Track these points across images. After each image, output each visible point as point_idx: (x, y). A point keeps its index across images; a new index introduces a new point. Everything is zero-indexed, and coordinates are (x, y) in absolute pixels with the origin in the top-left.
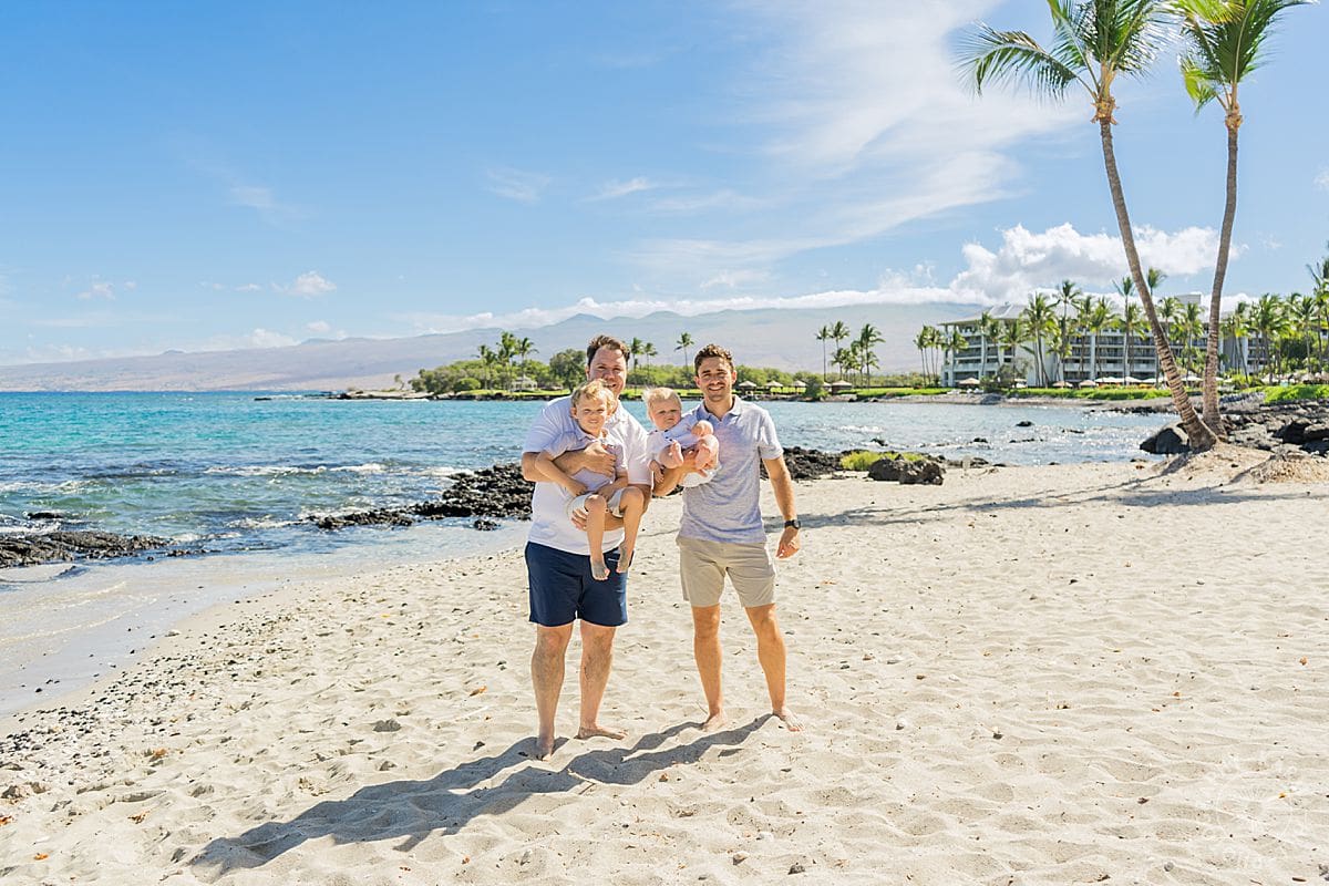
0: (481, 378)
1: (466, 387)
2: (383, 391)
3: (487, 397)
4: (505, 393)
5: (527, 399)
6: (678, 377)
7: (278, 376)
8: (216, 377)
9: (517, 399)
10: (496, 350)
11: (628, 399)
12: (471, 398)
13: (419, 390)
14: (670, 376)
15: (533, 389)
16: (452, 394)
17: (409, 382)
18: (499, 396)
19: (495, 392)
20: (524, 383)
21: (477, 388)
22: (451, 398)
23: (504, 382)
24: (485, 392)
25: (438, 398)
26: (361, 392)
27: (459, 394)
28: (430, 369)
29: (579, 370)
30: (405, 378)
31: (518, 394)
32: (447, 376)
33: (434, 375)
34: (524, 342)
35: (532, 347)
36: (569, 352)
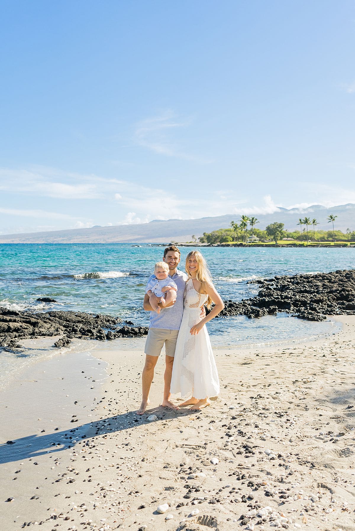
0: (232, 236)
1: (225, 240)
2: (187, 243)
3: (235, 245)
4: (244, 243)
5: (254, 246)
6: (326, 236)
7: (139, 237)
8: (114, 237)
9: (250, 246)
10: (239, 223)
11: (304, 246)
12: (228, 245)
13: (203, 242)
14: (322, 236)
15: (257, 241)
16: (219, 244)
17: (199, 238)
18: (241, 245)
19: (239, 243)
20: (253, 239)
21: (231, 241)
22: (218, 246)
23: (243, 238)
24: (234, 243)
25: (212, 245)
26: (177, 243)
27: (222, 244)
28: (209, 233)
29: (280, 232)
30: (197, 237)
31: (250, 244)
32: (216, 235)
33: (211, 235)
34: (253, 219)
35: (257, 221)
36: (275, 223)
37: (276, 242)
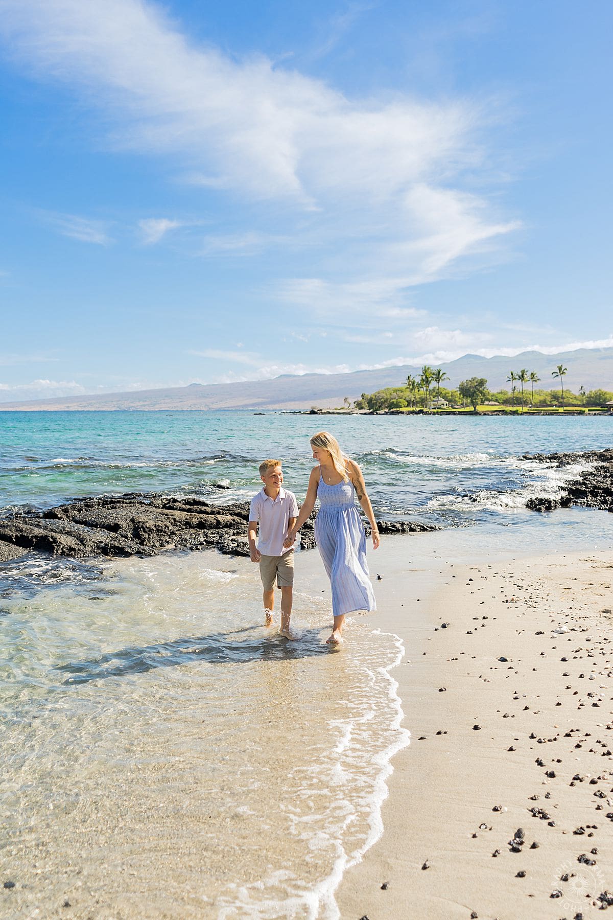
0: (407, 399)
1: (397, 405)
2: (336, 409)
4: (425, 410)
5: (441, 414)
6: (549, 399)
7: (260, 400)
8: (221, 401)
9: (434, 414)
10: (418, 380)
11: (518, 414)
12: (402, 413)
13: (361, 408)
14: (542, 398)
15: (445, 407)
16: (387, 410)
17: (354, 403)
18: (421, 412)
19: (418, 409)
20: (440, 403)
21: (405, 407)
22: (386, 413)
23: (423, 402)
24: (411, 409)
25: (377, 413)
26: (321, 410)
27: (392, 410)
28: (370, 394)
29: (481, 392)
30: (351, 401)
31: (435, 411)
32: (383, 398)
33: (374, 398)
34: (439, 372)
35: (445, 376)
36: (473, 379)
37: (475, 408)
